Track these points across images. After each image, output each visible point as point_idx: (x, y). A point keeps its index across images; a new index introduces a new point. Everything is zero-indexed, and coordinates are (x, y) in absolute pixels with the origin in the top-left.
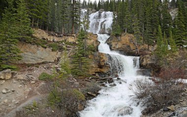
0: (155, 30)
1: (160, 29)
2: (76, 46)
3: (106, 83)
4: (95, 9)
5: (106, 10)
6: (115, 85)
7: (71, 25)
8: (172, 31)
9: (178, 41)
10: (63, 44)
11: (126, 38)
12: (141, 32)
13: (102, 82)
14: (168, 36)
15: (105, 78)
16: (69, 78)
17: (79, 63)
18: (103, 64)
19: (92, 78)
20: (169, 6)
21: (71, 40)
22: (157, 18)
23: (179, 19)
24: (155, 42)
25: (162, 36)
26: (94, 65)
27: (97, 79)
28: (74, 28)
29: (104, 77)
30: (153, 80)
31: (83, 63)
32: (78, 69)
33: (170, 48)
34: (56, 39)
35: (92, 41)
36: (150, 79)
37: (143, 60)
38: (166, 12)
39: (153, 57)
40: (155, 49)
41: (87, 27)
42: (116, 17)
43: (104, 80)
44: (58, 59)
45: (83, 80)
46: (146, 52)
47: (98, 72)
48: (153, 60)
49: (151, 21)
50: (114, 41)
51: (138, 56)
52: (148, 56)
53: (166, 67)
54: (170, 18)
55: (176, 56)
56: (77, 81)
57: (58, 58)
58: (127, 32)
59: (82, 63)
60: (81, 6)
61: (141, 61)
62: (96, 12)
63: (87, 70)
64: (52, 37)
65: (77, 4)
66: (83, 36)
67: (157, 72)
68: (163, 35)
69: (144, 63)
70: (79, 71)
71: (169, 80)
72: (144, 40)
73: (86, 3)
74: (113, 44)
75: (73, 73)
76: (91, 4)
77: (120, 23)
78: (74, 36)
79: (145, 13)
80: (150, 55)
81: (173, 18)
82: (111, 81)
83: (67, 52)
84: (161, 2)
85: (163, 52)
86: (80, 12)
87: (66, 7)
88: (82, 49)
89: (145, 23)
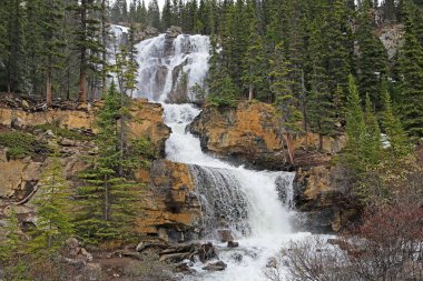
0: (339, 90)
1: (353, 88)
2: (92, 143)
3: (192, 259)
4: (156, 25)
5: (189, 30)
6: (221, 267)
7: (75, 73)
8: (391, 91)
9: (412, 122)
10: (48, 137)
11: (251, 115)
12: (297, 95)
13: (178, 259)
14: (379, 108)
15: (190, 243)
16: (66, 250)
17: (103, 198)
18: (180, 198)
19: (146, 247)
20: (377, 18)
21: (75, 121)
22: (344, 54)
23: (410, 55)
24: (339, 125)
25: (359, 107)
26: (151, 204)
27: (161, 248)
28: (85, 84)
29: (187, 239)
30: (343, 246)
31: (115, 196)
32: (99, 217)
33: (387, 144)
34: (23, 119)
35: (146, 124)
36: (330, 241)
37: (305, 183)
38: (370, 36)
39: (338, 171)
40: (341, 146)
41: (129, 81)
42: (218, 51)
43: (185, 250)
44: (30, 187)
45: (117, 254)
46: (316, 157)
47: (165, 226)
48: (339, 181)
49: (327, 64)
50: (214, 126)
51: (291, 170)
52: (321, 168)
53: (381, 203)
54: (383, 53)
55: (409, 168)
56: (96, 259)
57: (28, 182)
58: (254, 96)
59: (113, 199)
60: (109, 14)
61: (300, 185)
62: (156, 35)
63: (129, 218)
64: (10, 111)
65: (96, 8)
66: (117, 109)
67: (352, 219)
68: (363, 104)
69: (311, 192)
70: (101, 226)
71: (393, 243)
72: (307, 120)
73: (125, 5)
74: (213, 135)
75: (80, 232)
76: (141, 8)
77: (233, 68)
78: (85, 110)
79: (306, 38)
80: (329, 165)
81: (391, 54)
82: (207, 253)
83: (62, 160)
84: (354, 7)
85: (367, 155)
86: (105, 34)
87: (60, 17)
88: (112, 153)
89: (309, 70)
